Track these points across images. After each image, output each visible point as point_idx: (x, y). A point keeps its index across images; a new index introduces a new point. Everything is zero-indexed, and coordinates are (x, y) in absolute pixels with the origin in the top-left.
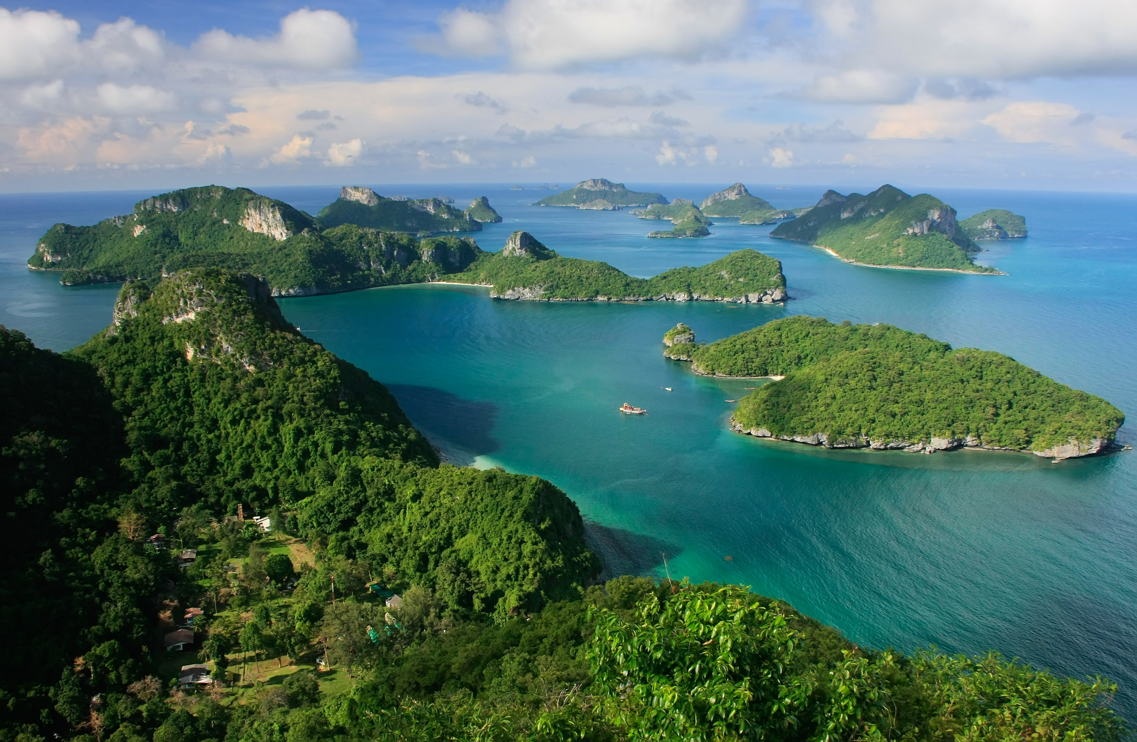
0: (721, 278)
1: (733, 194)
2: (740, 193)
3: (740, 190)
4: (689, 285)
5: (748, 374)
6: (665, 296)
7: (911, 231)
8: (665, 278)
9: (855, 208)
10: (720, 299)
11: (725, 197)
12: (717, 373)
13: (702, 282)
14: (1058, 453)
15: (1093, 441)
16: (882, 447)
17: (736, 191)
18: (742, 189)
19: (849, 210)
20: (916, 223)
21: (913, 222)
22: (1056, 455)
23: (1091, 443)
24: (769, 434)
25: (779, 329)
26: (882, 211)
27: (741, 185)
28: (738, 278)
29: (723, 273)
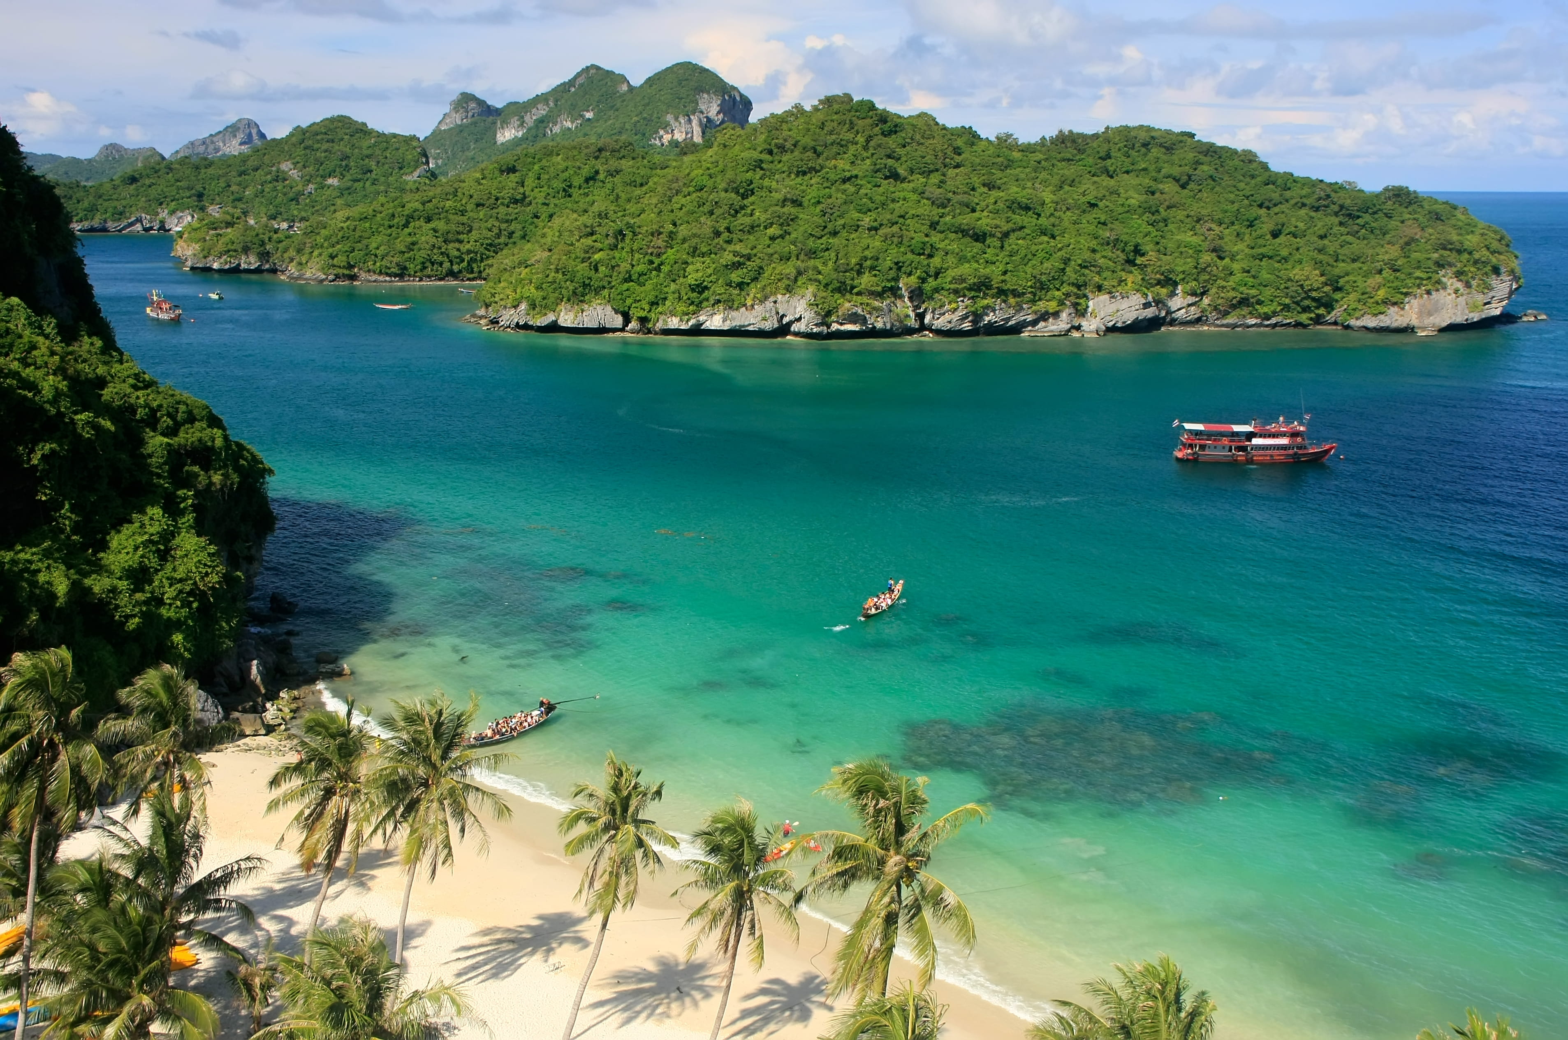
0: (280, 177)
1: (235, 142)
2: (248, 140)
3: (250, 135)
4: (200, 196)
5: (451, 274)
6: (139, 220)
7: (667, 138)
8: (133, 180)
9: (527, 118)
10: (284, 225)
11: (217, 150)
12: (363, 275)
13: (234, 188)
14: (1420, 314)
15: (1494, 281)
16: (967, 326)
17: (241, 136)
18: (254, 132)
19: (515, 121)
20: (676, 119)
21: (669, 118)
22: (1415, 322)
23: (1490, 288)
24: (618, 321)
25: (512, 170)
26: (589, 115)
27: (250, 124)
28: (324, 177)
29: (286, 166)
